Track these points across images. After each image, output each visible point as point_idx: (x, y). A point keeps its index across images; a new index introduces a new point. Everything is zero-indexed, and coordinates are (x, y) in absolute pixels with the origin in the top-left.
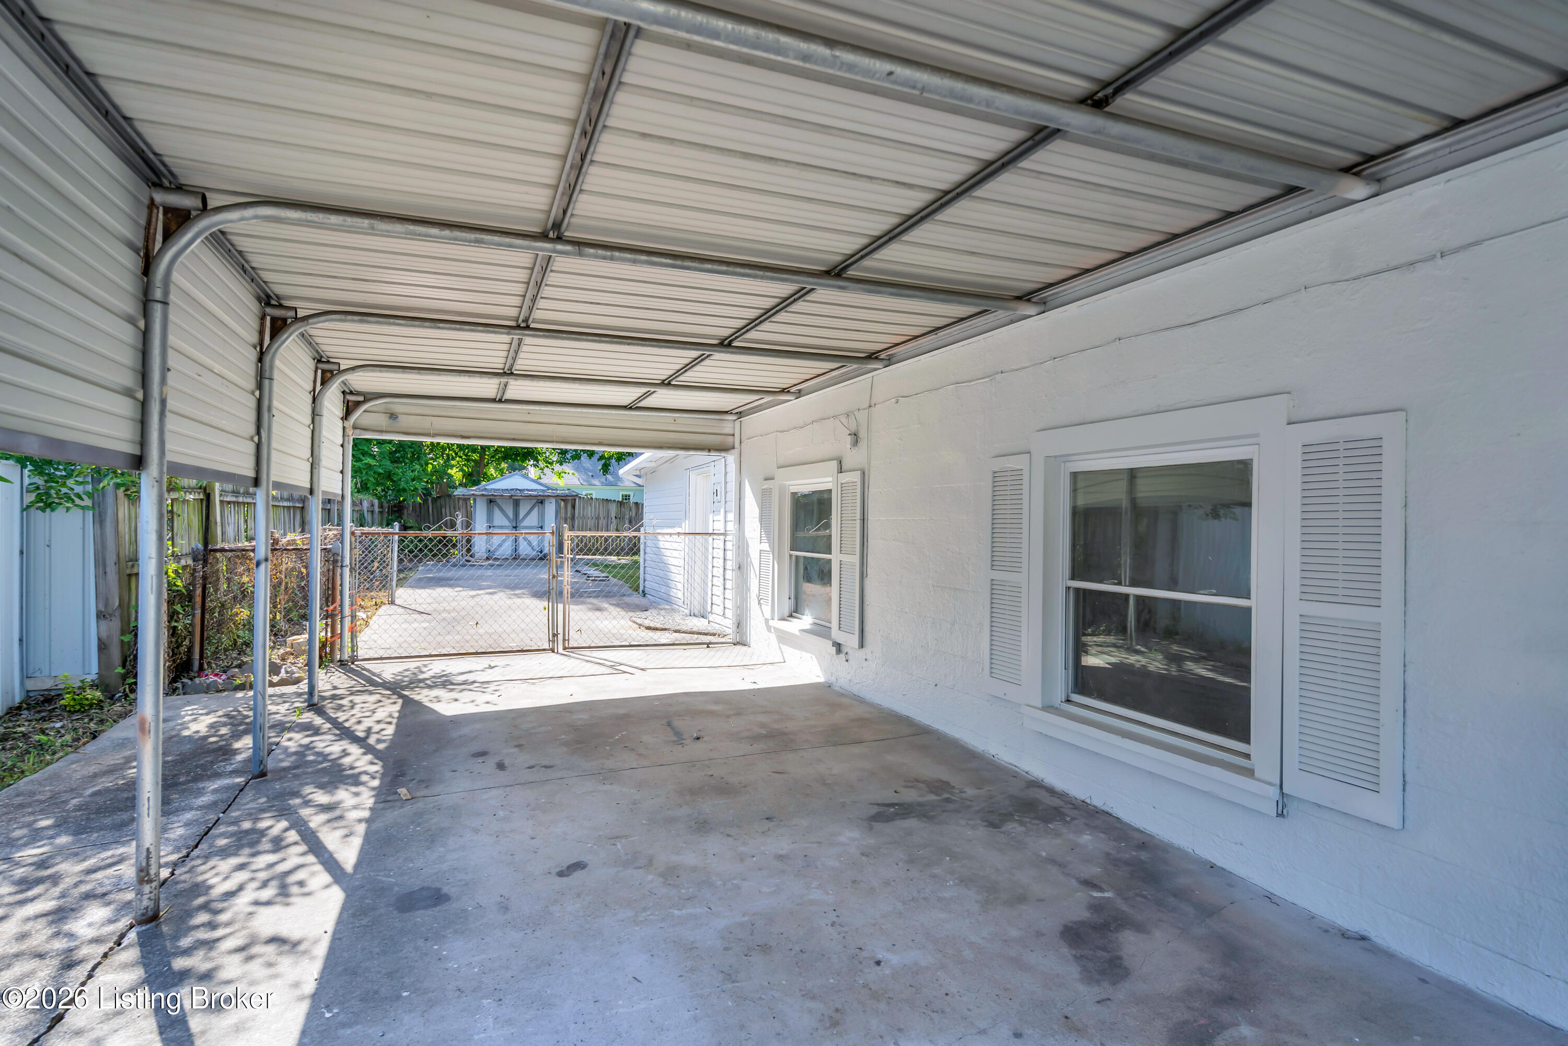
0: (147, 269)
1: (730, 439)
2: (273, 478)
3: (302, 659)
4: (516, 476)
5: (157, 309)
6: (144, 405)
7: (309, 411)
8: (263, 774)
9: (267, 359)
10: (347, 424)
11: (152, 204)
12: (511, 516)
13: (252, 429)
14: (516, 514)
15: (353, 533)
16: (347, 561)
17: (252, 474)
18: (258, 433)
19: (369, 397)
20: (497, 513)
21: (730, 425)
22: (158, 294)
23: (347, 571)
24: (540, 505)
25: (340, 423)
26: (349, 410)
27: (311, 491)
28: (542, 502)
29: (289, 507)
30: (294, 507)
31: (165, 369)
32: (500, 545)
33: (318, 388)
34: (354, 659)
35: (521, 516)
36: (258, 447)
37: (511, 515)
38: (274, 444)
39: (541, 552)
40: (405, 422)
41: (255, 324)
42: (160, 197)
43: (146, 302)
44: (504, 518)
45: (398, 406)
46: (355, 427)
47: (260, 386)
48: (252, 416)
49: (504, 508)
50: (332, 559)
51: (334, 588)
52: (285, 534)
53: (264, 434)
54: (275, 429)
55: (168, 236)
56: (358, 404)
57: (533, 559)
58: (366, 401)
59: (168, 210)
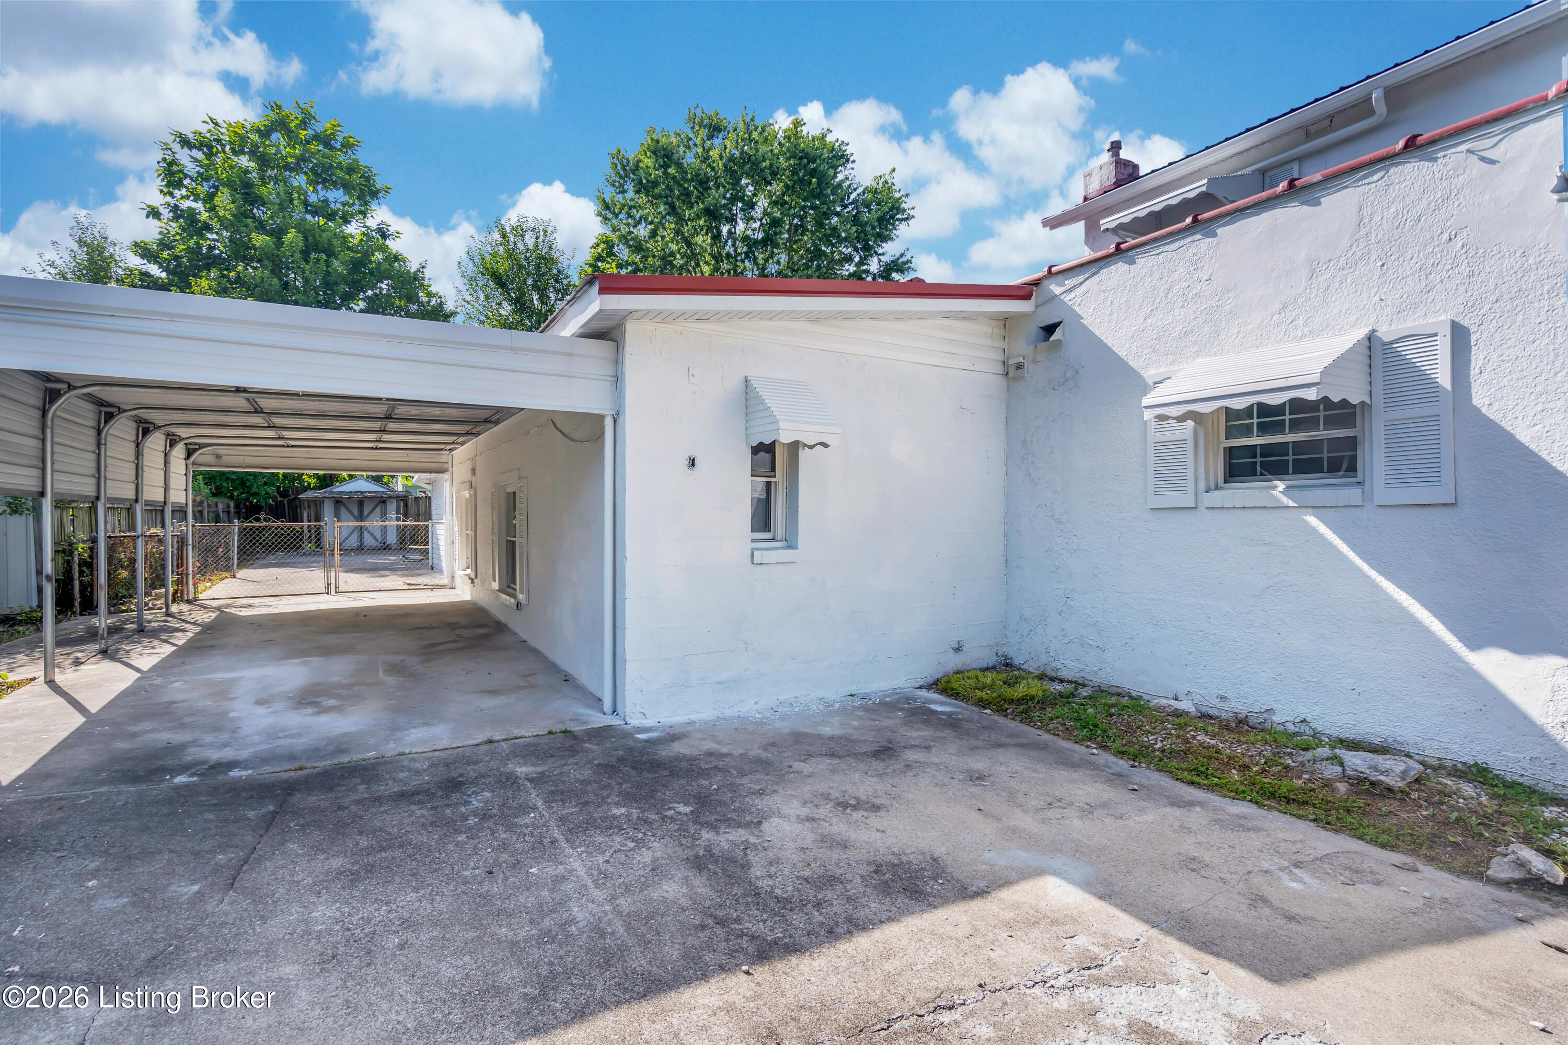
0: (99, 433)
1: (446, 465)
2: (145, 498)
3: (162, 601)
5: (103, 447)
6: (99, 479)
7: (163, 461)
8: (142, 631)
9: (141, 447)
10: (188, 462)
11: (101, 412)
12: (356, 514)
13: (134, 478)
14: (361, 512)
15: (193, 526)
16: (190, 542)
17: (134, 498)
18: (137, 479)
19: (201, 446)
20: (344, 512)
21: (446, 457)
22: (103, 442)
23: (190, 548)
24: (383, 504)
25: (184, 462)
26: (189, 454)
27: (165, 503)
28: (384, 502)
29: (151, 510)
30: (156, 510)
31: (106, 467)
32: (347, 538)
33: (168, 449)
34: (196, 599)
35: (365, 513)
36: (137, 485)
37: (356, 512)
38: (145, 482)
39: (384, 543)
40: (226, 459)
41: (134, 432)
42: (103, 409)
43: (99, 445)
44: (350, 514)
45: (221, 451)
46: (193, 464)
47: (137, 458)
48: (134, 472)
49: (349, 507)
50: (182, 542)
51: (182, 559)
52: (149, 529)
53: (140, 480)
54: (145, 475)
55: (106, 422)
56: (195, 450)
57: (376, 549)
58: (200, 448)
59: (106, 413)
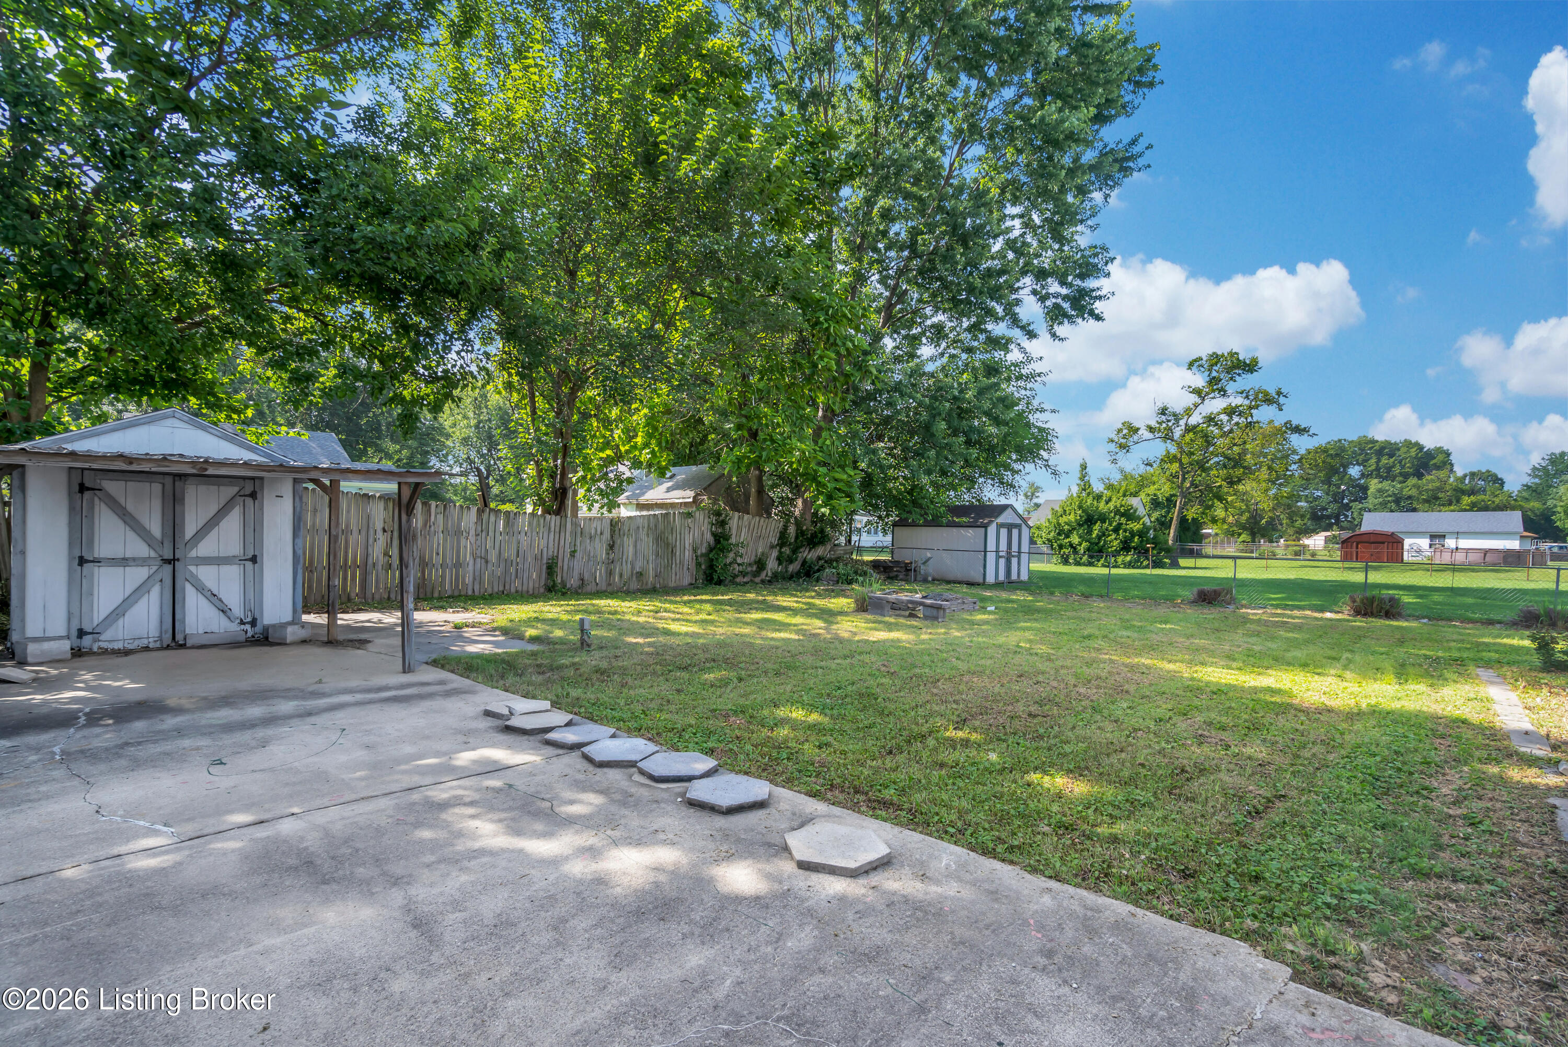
4: (169, 422)
12: (156, 531)
14: (174, 526)
20: (106, 522)
24: (249, 501)
28: (253, 495)
32: (119, 612)
35: (190, 530)
37: (156, 528)
39: (253, 623)
44: (131, 535)
49: (130, 507)
57: (233, 645)
